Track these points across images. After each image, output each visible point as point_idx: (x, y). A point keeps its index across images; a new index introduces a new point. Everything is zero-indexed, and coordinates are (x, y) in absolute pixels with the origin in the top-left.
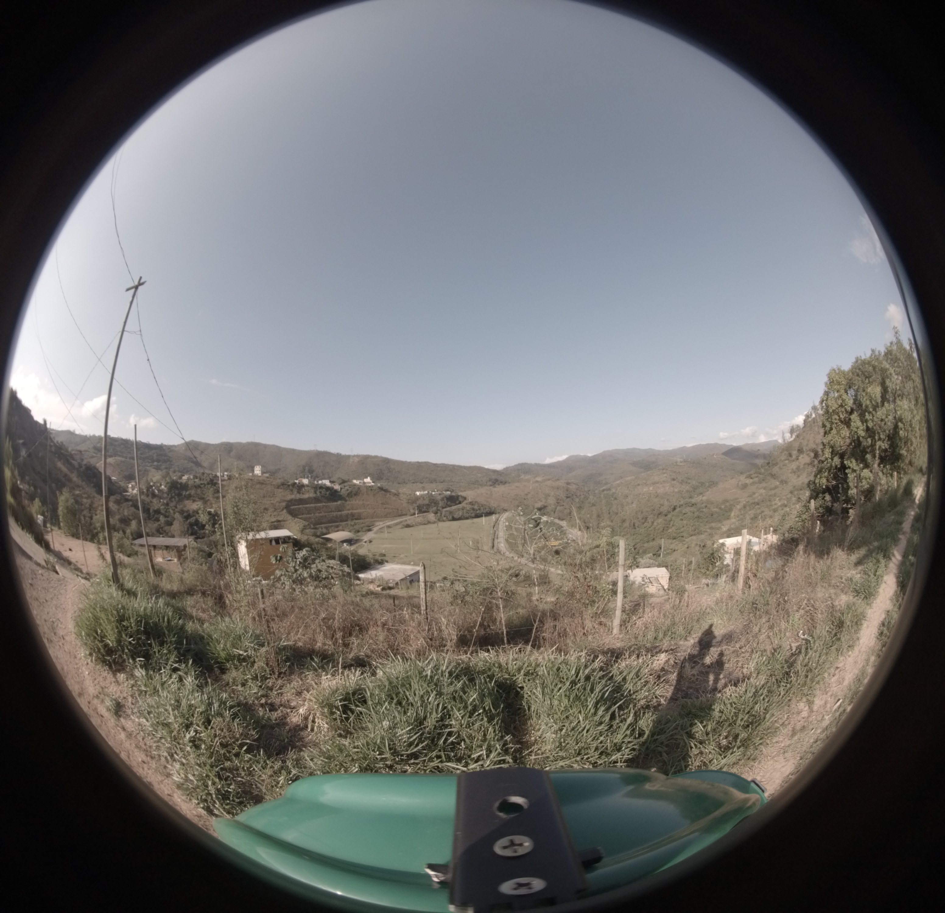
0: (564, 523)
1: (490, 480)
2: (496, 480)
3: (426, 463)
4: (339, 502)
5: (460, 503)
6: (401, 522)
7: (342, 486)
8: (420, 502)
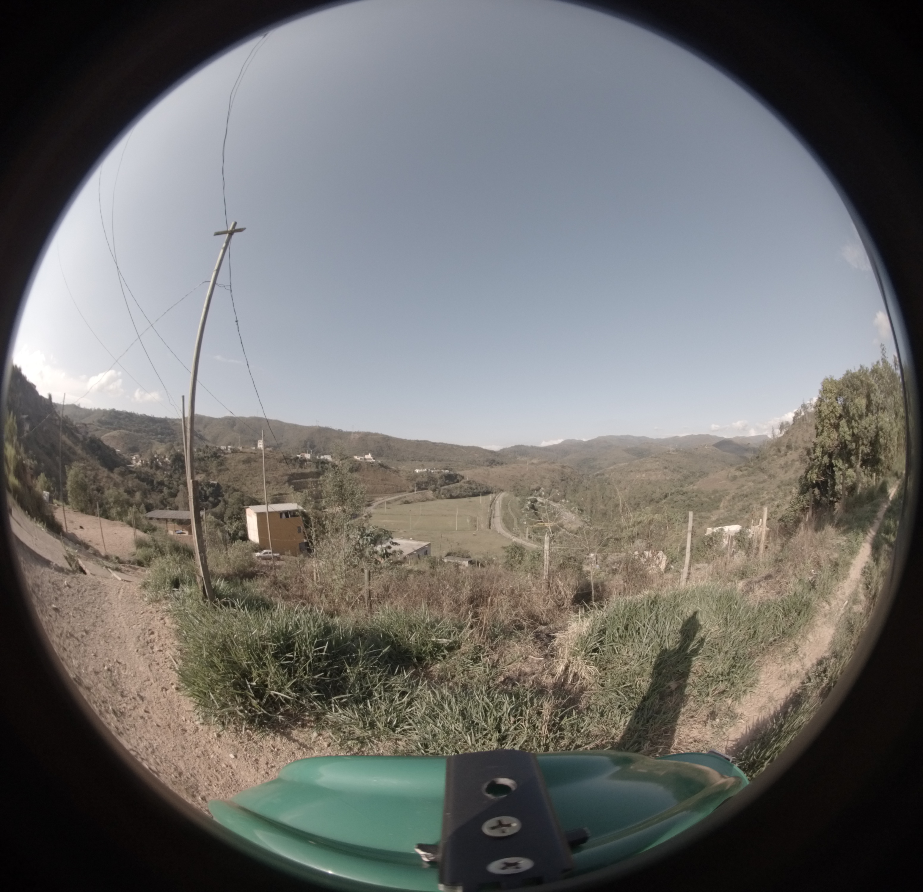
0: (558, 506)
1: (487, 461)
2: (494, 461)
3: (426, 442)
5: (458, 482)
6: (400, 498)
7: (343, 461)
8: (419, 479)
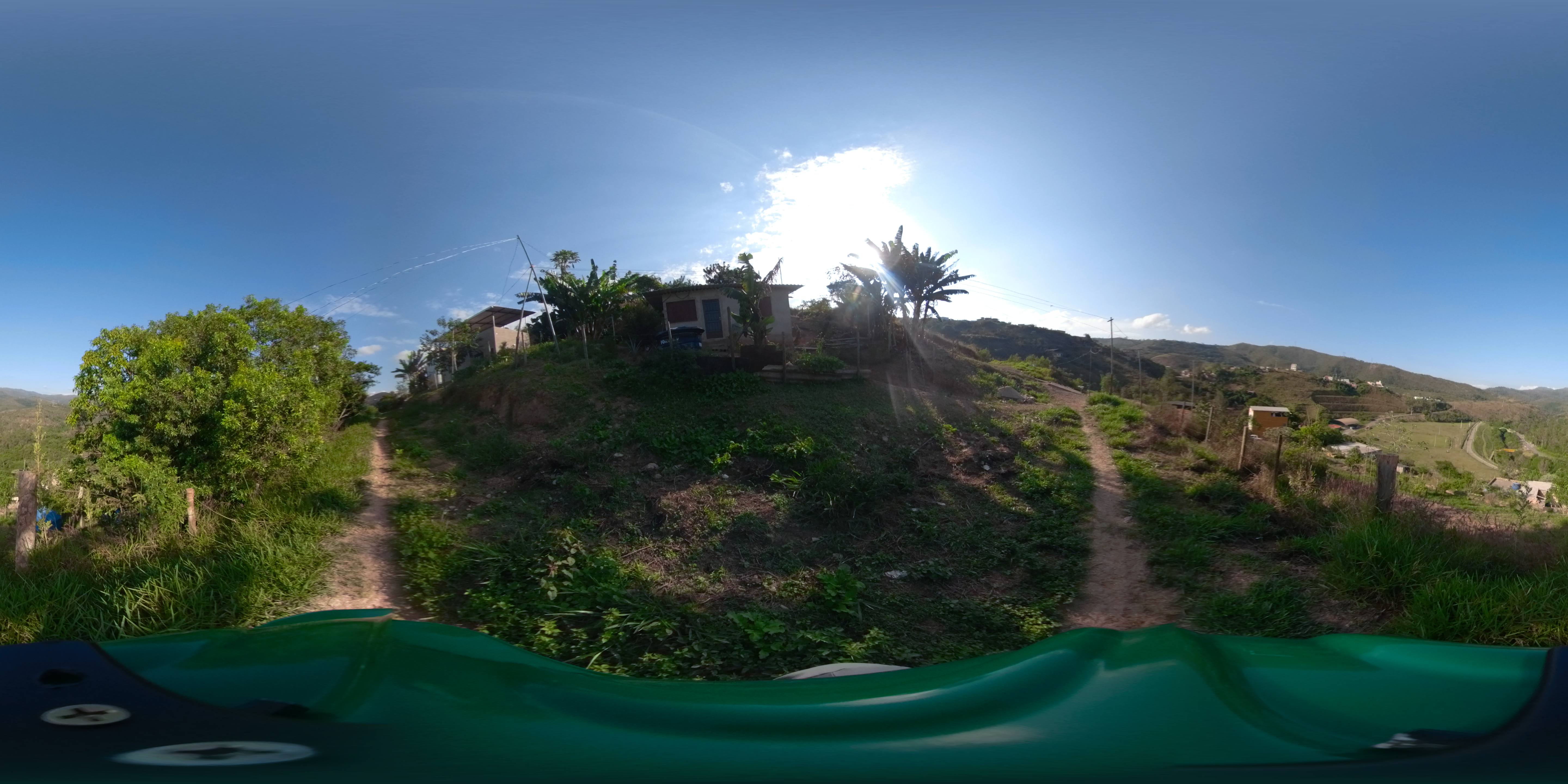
0: (1522, 437)
1: (1474, 396)
2: (1479, 397)
4: (1354, 397)
5: (1446, 409)
6: (1398, 417)
7: (1358, 385)
8: (1416, 405)
